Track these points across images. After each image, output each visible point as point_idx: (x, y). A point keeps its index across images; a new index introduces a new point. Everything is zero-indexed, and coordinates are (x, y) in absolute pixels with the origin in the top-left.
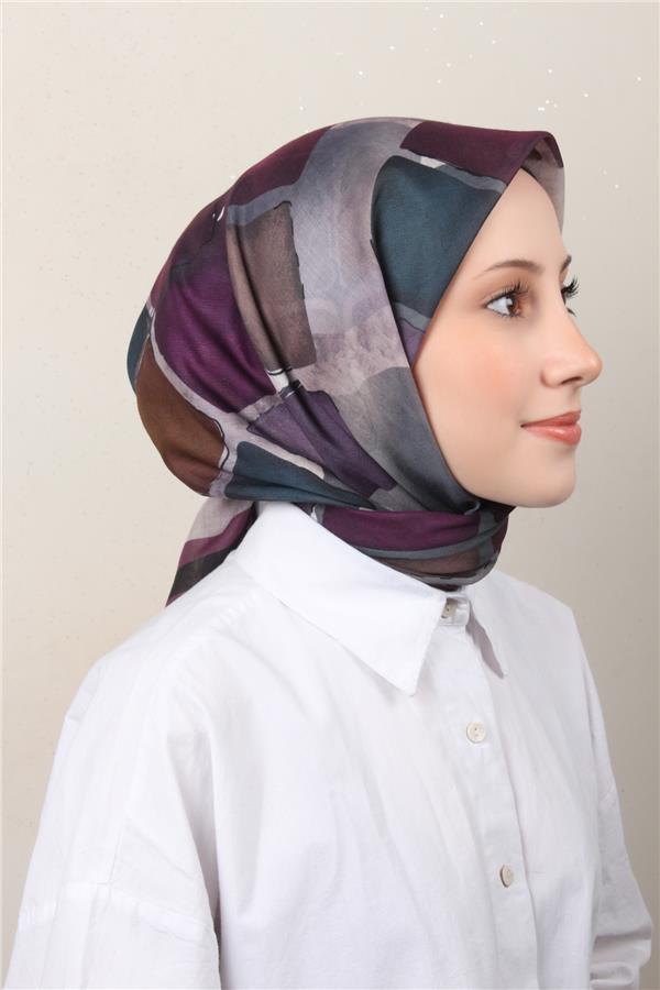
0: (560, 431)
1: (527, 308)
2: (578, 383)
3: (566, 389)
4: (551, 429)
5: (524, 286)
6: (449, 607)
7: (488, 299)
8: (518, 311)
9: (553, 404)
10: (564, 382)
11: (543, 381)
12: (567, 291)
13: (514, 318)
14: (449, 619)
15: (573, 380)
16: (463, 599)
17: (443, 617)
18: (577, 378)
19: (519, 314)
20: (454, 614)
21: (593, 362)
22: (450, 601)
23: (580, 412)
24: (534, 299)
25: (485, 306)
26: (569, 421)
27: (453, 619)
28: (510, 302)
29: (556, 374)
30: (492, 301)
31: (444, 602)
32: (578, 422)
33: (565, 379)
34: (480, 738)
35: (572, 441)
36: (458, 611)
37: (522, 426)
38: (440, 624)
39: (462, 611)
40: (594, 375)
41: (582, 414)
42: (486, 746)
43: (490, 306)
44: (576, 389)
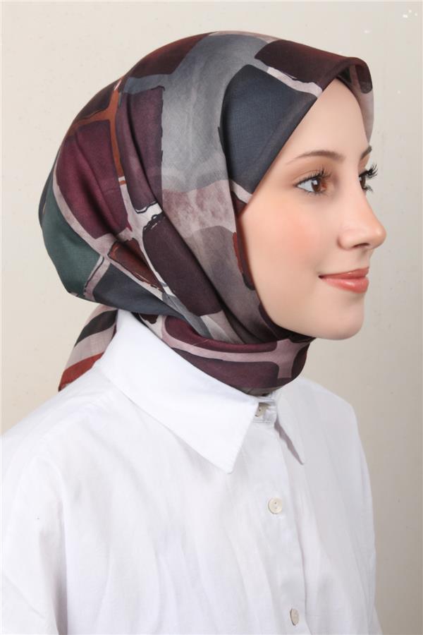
0: (350, 283)
1: (330, 187)
2: (367, 247)
3: (357, 251)
4: (342, 281)
5: (328, 171)
6: (260, 408)
7: (297, 180)
8: (322, 189)
9: (345, 262)
10: (356, 246)
11: (339, 244)
12: (366, 175)
13: (317, 195)
14: (261, 417)
15: (362, 245)
16: (271, 402)
17: (256, 416)
18: (365, 244)
19: (322, 192)
20: (264, 414)
21: (378, 232)
22: (261, 404)
23: (368, 268)
24: (336, 180)
25: (296, 186)
26: (359, 275)
27: (264, 417)
28: (315, 182)
29: (349, 240)
30: (300, 183)
31: (257, 405)
32: (367, 276)
33: (355, 244)
34: (279, 510)
35: (360, 291)
36: (267, 411)
37: (321, 277)
38: (254, 421)
39: (271, 411)
40: (378, 242)
41: (370, 270)
42: (282, 517)
43: (299, 186)
44: (364, 252)
